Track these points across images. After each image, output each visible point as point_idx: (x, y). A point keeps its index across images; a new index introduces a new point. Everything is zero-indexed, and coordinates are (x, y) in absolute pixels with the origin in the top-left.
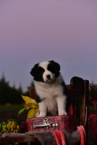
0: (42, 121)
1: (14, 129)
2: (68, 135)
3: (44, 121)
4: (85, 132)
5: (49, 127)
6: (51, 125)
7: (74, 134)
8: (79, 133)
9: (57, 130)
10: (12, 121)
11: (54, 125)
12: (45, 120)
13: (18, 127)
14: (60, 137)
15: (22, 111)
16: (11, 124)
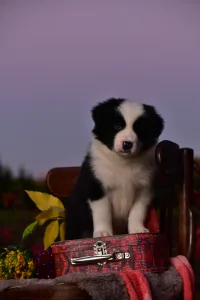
0: (92, 248)
1: (22, 270)
2: (155, 279)
3: (96, 247)
4: (191, 270)
5: (108, 262)
6: (114, 256)
7: (169, 278)
8: (179, 275)
9: (128, 269)
10: (15, 250)
11: (120, 257)
12: (99, 244)
13: (30, 263)
14: (138, 285)
15: (29, 229)
16: (14, 258)
